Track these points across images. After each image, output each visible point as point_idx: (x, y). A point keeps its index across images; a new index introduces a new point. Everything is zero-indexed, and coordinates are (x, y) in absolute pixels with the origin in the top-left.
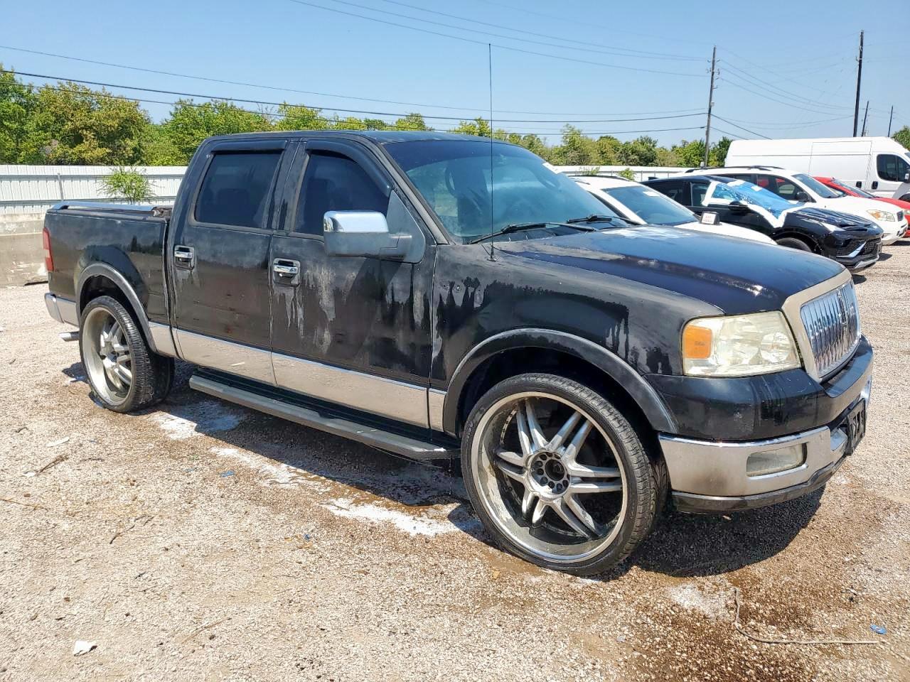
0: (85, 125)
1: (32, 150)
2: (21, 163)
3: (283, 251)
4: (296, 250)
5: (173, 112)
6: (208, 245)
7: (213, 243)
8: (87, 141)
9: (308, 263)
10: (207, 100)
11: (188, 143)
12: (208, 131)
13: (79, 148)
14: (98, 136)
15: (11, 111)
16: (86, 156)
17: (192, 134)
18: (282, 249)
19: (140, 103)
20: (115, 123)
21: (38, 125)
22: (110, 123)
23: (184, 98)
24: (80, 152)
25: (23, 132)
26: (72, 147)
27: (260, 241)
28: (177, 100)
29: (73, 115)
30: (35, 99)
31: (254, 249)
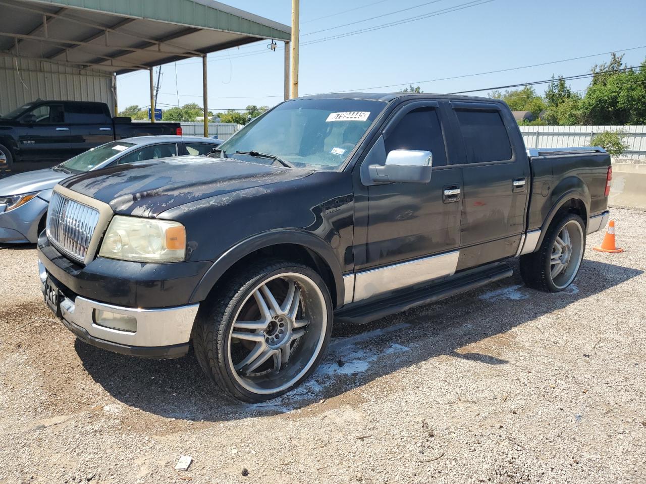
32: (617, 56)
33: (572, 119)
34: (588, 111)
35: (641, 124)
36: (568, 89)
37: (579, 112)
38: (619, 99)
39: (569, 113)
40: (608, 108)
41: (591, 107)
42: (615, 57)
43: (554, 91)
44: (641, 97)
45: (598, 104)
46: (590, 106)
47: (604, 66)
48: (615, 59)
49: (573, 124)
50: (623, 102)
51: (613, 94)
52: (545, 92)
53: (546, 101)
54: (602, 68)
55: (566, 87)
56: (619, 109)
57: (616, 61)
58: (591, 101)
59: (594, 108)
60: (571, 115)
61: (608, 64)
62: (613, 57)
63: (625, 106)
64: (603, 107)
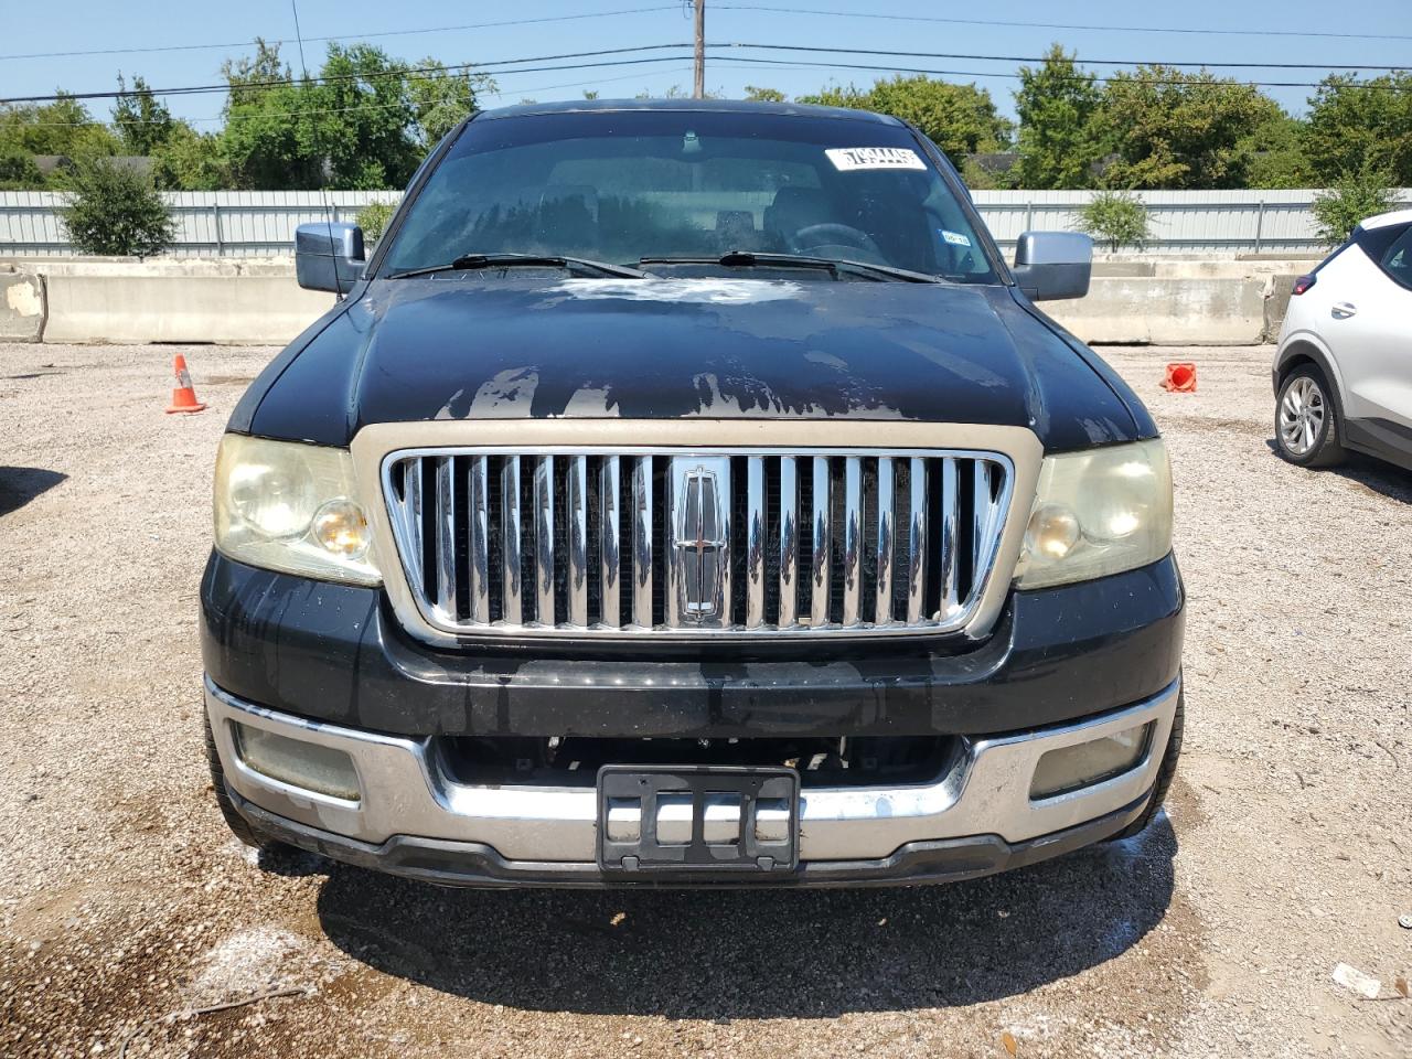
0: (1160, 130)
1: (1074, 170)
2: (1058, 189)
5: (1313, 97)
8: (1156, 153)
10: (1383, 74)
11: (1327, 150)
12: (1371, 128)
13: (1144, 165)
14: (1175, 145)
15: (1058, 115)
16: (1149, 177)
17: (1339, 135)
19: (1258, 88)
20: (1206, 124)
21: (1090, 133)
22: (1198, 123)
23: (1338, 73)
24: (1143, 171)
25: (1070, 144)
26: (1133, 161)
28: (1326, 78)
29: (1144, 115)
30: (1096, 96)
32: (267, 46)
33: (213, 178)
34: (241, 162)
35: (349, 189)
36: (162, 107)
37: (224, 162)
38: (298, 137)
39: (201, 164)
40: (280, 154)
41: (248, 152)
42: (263, 46)
43: (133, 111)
44: (338, 135)
45: (259, 146)
46: (245, 149)
47: (246, 64)
48: (264, 53)
49: (216, 188)
50: (307, 143)
51: (285, 126)
52: (111, 112)
53: (118, 135)
54: (243, 68)
55: (158, 104)
56: (303, 156)
57: (268, 57)
58: (244, 138)
59: (253, 152)
60: (208, 169)
61: (253, 61)
62: (259, 45)
63: (312, 152)
64: (271, 152)
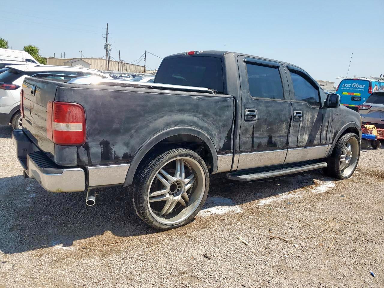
3: (297, 108)
4: (300, 107)
6: (264, 108)
7: (267, 107)
9: (305, 112)
18: (296, 107)
27: (288, 105)
31: (286, 108)
